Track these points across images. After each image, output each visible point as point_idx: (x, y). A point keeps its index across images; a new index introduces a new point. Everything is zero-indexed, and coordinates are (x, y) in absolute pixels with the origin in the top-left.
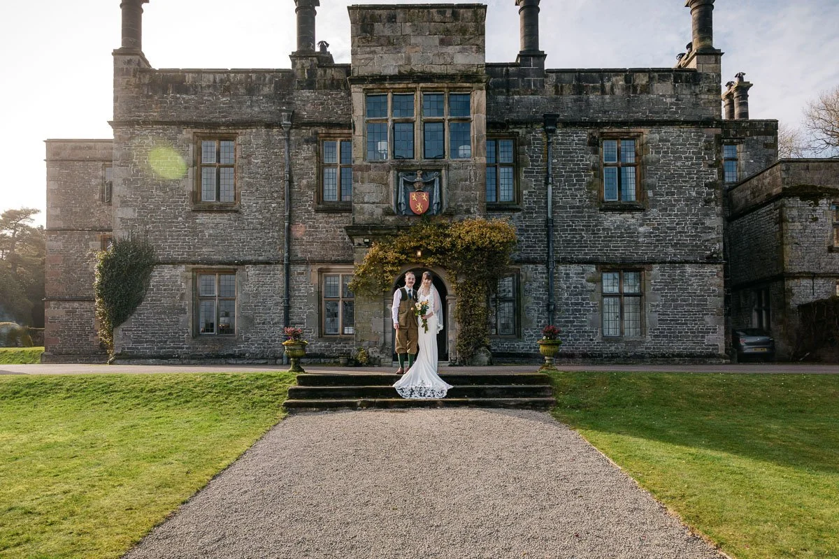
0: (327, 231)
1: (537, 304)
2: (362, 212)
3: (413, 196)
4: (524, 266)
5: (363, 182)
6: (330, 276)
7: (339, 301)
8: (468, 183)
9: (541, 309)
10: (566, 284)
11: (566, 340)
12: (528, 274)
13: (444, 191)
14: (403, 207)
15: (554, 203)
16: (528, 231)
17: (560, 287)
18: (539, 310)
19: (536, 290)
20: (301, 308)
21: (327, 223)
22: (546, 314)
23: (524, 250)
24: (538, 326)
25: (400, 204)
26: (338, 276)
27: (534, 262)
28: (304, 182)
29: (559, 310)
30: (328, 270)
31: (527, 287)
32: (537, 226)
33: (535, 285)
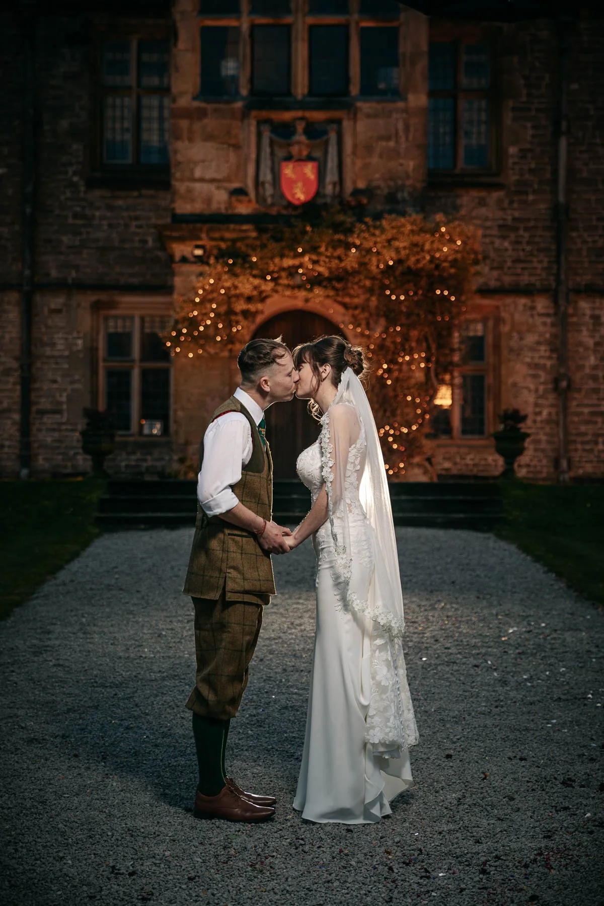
0: (110, 226)
1: (535, 376)
2: (190, 196)
3: (288, 170)
4: (509, 300)
5: (191, 140)
6: (116, 317)
7: (132, 368)
8: (392, 144)
9: (541, 388)
10: (592, 337)
11: (591, 451)
12: (517, 317)
13: (348, 160)
14: (269, 190)
15: (571, 172)
16: (516, 229)
17: (580, 344)
18: (537, 390)
19: (532, 349)
20: (55, 381)
21: (110, 208)
22: (552, 398)
23: (509, 268)
24: (535, 422)
25: (263, 184)
26: (132, 318)
27: (528, 291)
28: (64, 124)
29: (579, 390)
30: (112, 305)
31: (514, 343)
32: (535, 220)
33: (530, 339)
